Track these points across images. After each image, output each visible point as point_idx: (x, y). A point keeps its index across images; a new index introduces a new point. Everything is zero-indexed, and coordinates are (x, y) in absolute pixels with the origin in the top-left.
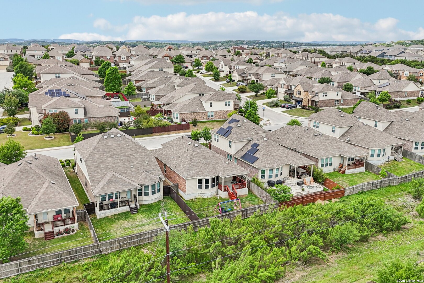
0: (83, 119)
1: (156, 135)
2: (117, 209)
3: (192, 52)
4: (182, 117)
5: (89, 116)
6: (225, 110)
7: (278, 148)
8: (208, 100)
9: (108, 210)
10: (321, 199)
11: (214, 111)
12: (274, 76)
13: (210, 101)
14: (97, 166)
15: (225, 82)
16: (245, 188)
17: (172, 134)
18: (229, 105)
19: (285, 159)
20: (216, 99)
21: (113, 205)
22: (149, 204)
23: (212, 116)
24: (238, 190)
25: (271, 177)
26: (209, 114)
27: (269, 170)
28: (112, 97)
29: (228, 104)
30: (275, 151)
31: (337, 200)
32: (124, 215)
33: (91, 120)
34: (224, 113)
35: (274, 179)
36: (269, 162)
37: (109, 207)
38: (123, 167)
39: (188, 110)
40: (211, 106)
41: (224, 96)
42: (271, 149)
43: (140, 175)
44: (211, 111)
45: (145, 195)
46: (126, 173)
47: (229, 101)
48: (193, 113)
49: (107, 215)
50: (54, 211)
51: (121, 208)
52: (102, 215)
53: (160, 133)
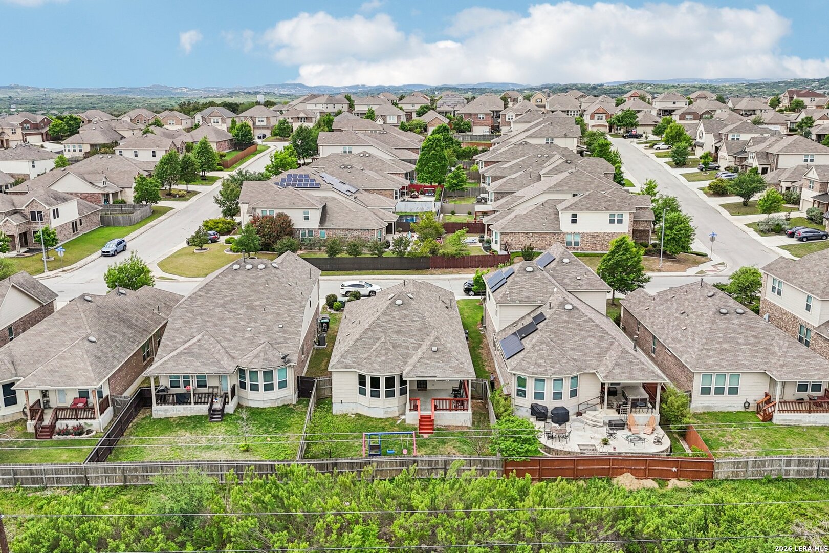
0: (316, 230)
1: (435, 272)
2: (188, 406)
3: (674, 103)
4: (505, 240)
5: (328, 225)
6: (607, 231)
7: (589, 331)
8: (568, 207)
9: (172, 406)
10: (634, 472)
11: (580, 231)
12: (812, 160)
13: (572, 209)
14: (189, 319)
15: (696, 170)
16: (465, 412)
17: (467, 274)
18: (620, 221)
19: (590, 360)
20: (589, 205)
21: (182, 399)
22: (258, 408)
23: (577, 243)
24: (449, 412)
25: (539, 395)
26: (568, 238)
27: (536, 380)
28: (423, 193)
29: (616, 219)
30: (577, 338)
31: (683, 484)
32: (195, 422)
33: (331, 233)
34: (607, 238)
35: (549, 403)
36: (541, 361)
37: (174, 400)
38: (234, 329)
39: (522, 226)
40: (574, 221)
41: (610, 201)
42: (571, 332)
43: (252, 349)
44: (573, 231)
45: (251, 390)
46: (232, 340)
47: (620, 212)
48: (531, 234)
49: (168, 415)
50: (76, 389)
51: (197, 406)
52: (160, 413)
53: (442, 270)
